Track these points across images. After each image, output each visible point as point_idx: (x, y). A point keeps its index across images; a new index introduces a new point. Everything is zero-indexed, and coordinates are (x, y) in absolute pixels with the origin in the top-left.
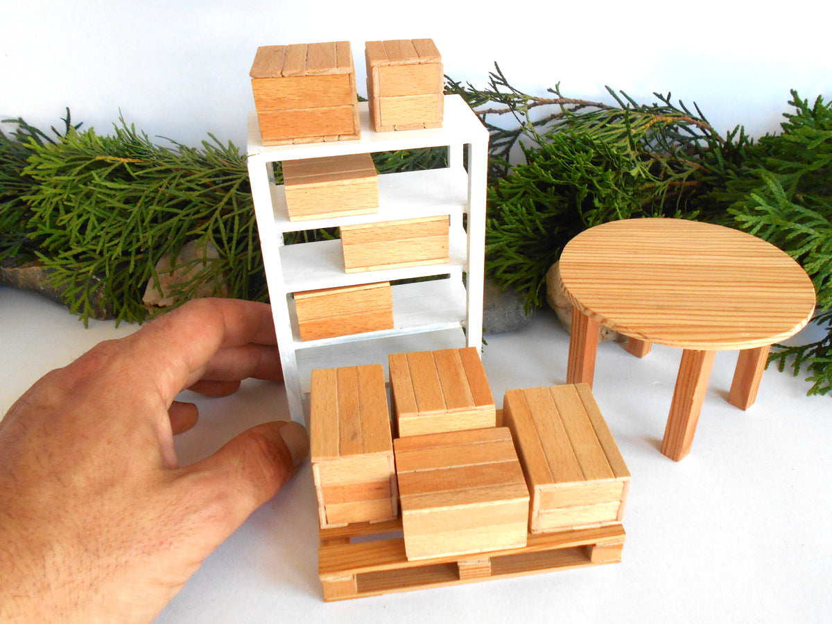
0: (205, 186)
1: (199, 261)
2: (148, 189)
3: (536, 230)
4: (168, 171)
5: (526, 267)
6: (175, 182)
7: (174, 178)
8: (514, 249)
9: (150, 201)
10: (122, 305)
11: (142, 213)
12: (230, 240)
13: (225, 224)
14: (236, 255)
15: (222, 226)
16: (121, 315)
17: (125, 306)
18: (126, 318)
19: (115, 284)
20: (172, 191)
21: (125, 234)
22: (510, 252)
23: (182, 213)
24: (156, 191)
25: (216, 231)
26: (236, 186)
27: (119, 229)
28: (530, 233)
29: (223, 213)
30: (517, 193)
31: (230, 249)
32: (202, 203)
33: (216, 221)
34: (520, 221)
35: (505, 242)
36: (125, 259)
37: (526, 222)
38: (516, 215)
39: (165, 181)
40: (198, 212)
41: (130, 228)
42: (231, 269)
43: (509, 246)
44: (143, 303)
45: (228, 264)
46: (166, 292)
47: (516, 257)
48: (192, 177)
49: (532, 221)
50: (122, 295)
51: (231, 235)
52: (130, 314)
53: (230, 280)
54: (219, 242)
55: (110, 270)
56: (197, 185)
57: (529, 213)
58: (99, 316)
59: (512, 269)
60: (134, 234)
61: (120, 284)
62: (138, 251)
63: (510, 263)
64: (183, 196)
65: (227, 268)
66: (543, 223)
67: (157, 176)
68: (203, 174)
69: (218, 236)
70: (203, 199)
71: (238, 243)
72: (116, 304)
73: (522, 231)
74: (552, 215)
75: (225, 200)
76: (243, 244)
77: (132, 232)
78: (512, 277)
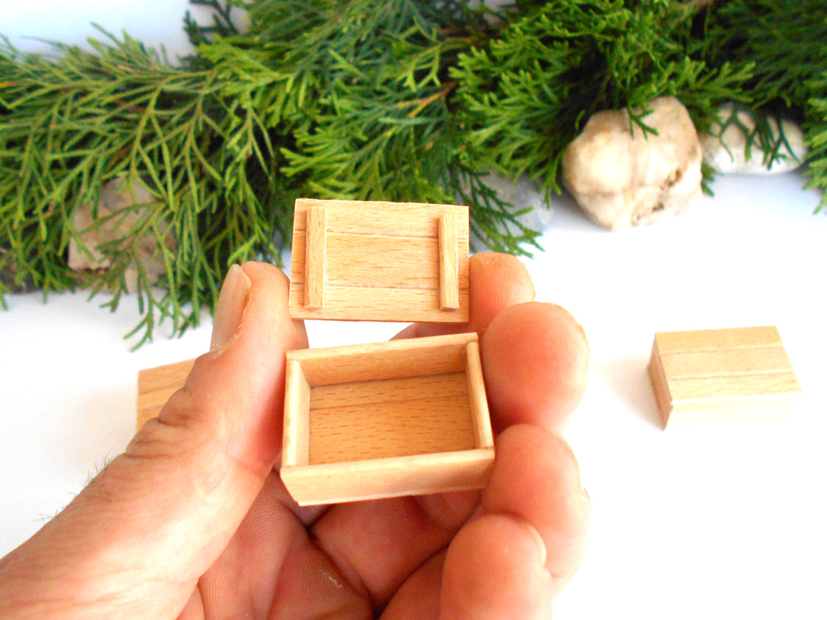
0: (111, 106)
1: (128, 209)
2: (34, 124)
3: (543, 96)
4: (54, 93)
5: (537, 146)
6: (69, 108)
7: (65, 103)
8: (517, 126)
9: (42, 143)
10: (43, 273)
11: (36, 159)
12: (162, 174)
13: (150, 154)
14: (175, 193)
15: (147, 160)
16: (46, 286)
17: (48, 275)
18: (53, 288)
19: (28, 252)
20: (68, 124)
21: (22, 191)
22: (515, 131)
23: (90, 153)
24: (46, 125)
25: (142, 166)
26: (153, 103)
27: (10, 186)
28: (537, 102)
29: (144, 142)
30: (514, 53)
31: (165, 186)
32: (112, 131)
33: (138, 154)
34: (524, 91)
35: (508, 119)
36: (31, 221)
37: (530, 89)
38: (518, 83)
39: (55, 111)
40: (110, 146)
41: (26, 181)
42: (172, 214)
43: (511, 123)
44: (71, 270)
45: (167, 207)
46: (98, 255)
47: (521, 136)
48: (89, 97)
49: (538, 87)
50: (40, 263)
51: (161, 167)
52: (57, 283)
53: (174, 229)
54: (148, 180)
55: (15, 238)
56: (99, 107)
57: (534, 77)
58: (17, 290)
59: (521, 153)
60: (34, 189)
61: (34, 253)
62: (46, 209)
63: (516, 145)
64: (84, 127)
65: (167, 213)
66: (551, 86)
67: (42, 102)
68: (101, 91)
69: (144, 173)
70: (113, 125)
71: (175, 175)
72: (36, 276)
73: (526, 102)
74: (558, 72)
75: (143, 123)
76: (181, 175)
77: (30, 185)
78: (523, 163)
